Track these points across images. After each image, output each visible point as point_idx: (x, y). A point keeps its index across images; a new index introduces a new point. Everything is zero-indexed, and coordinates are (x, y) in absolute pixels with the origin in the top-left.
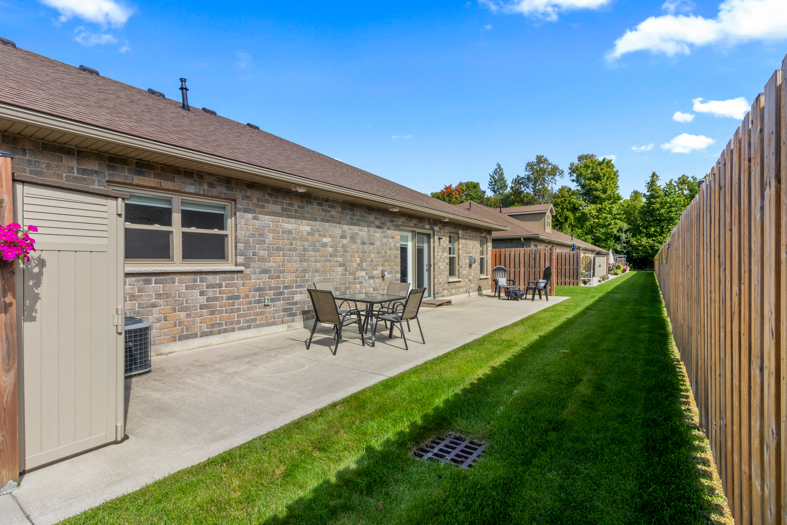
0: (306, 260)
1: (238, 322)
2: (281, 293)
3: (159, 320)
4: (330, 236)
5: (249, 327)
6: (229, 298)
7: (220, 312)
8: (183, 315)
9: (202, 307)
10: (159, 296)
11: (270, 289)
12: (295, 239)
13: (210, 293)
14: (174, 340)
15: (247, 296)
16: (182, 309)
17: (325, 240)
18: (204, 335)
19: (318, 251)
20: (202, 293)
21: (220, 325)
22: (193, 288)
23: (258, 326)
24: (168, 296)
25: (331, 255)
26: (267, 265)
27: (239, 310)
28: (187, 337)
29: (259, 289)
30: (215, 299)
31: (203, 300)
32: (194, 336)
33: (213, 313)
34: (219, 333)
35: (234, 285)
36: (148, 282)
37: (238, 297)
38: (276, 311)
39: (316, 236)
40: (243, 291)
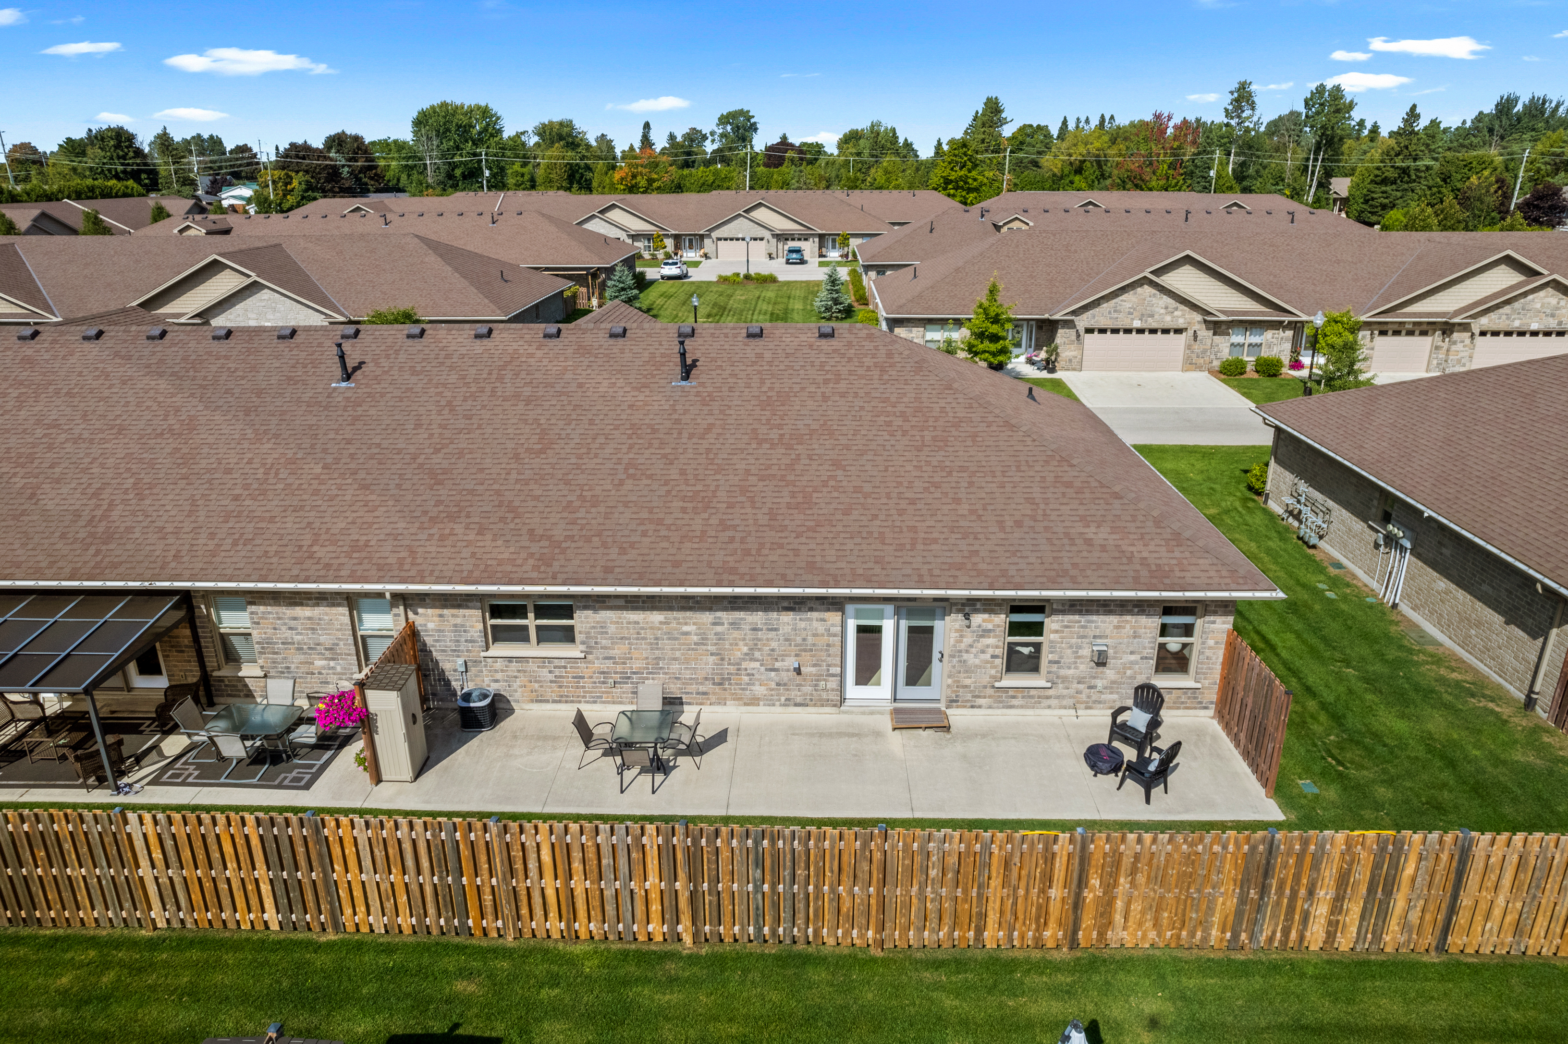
0: (657, 649)
1: (584, 697)
2: (629, 678)
3: (521, 687)
4: (694, 624)
5: (595, 702)
6: (574, 677)
7: (566, 687)
8: (536, 685)
9: (551, 682)
10: (519, 671)
11: (616, 673)
12: (642, 628)
13: (557, 672)
14: (532, 701)
15: (591, 677)
16: (536, 682)
17: (686, 628)
18: (554, 701)
19: (676, 639)
20: (550, 672)
21: (567, 696)
22: (543, 667)
23: (604, 702)
24: (525, 672)
25: (695, 644)
26: (612, 653)
27: (584, 687)
28: (541, 701)
29: (603, 673)
30: (561, 677)
31: (551, 677)
32: (547, 701)
33: (560, 687)
34: (566, 702)
35: (578, 668)
36: (510, 662)
37: (583, 677)
38: (624, 693)
39: (674, 625)
40: (587, 673)
